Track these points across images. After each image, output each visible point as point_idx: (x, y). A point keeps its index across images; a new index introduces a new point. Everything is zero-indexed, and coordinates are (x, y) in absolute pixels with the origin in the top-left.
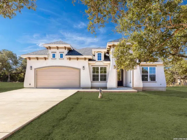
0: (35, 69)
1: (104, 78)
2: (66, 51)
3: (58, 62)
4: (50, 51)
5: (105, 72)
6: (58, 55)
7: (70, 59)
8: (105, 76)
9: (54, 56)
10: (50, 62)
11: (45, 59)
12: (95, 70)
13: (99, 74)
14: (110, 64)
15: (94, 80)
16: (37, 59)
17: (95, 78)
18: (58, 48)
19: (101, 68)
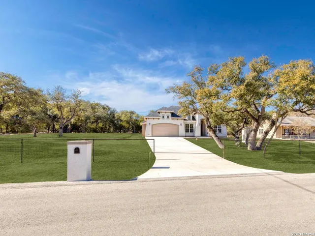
0: (152, 125)
1: (192, 131)
2: (170, 114)
3: (166, 121)
4: (161, 114)
5: (193, 127)
6: (166, 117)
7: (173, 119)
8: (193, 129)
9: (163, 117)
10: (161, 121)
11: (158, 119)
12: (187, 125)
13: (189, 128)
14: (196, 122)
15: (186, 132)
16: (154, 119)
17: (187, 131)
18: (166, 112)
19: (191, 125)
